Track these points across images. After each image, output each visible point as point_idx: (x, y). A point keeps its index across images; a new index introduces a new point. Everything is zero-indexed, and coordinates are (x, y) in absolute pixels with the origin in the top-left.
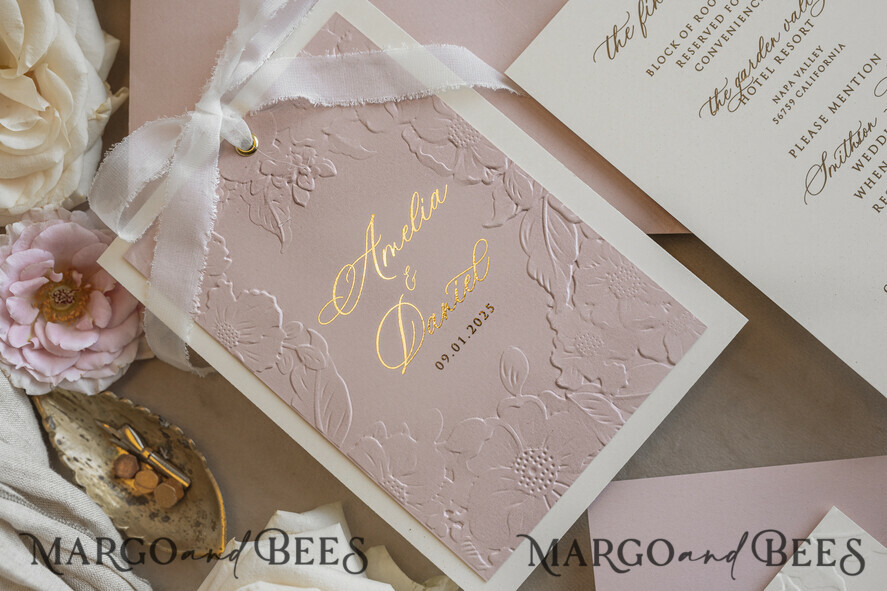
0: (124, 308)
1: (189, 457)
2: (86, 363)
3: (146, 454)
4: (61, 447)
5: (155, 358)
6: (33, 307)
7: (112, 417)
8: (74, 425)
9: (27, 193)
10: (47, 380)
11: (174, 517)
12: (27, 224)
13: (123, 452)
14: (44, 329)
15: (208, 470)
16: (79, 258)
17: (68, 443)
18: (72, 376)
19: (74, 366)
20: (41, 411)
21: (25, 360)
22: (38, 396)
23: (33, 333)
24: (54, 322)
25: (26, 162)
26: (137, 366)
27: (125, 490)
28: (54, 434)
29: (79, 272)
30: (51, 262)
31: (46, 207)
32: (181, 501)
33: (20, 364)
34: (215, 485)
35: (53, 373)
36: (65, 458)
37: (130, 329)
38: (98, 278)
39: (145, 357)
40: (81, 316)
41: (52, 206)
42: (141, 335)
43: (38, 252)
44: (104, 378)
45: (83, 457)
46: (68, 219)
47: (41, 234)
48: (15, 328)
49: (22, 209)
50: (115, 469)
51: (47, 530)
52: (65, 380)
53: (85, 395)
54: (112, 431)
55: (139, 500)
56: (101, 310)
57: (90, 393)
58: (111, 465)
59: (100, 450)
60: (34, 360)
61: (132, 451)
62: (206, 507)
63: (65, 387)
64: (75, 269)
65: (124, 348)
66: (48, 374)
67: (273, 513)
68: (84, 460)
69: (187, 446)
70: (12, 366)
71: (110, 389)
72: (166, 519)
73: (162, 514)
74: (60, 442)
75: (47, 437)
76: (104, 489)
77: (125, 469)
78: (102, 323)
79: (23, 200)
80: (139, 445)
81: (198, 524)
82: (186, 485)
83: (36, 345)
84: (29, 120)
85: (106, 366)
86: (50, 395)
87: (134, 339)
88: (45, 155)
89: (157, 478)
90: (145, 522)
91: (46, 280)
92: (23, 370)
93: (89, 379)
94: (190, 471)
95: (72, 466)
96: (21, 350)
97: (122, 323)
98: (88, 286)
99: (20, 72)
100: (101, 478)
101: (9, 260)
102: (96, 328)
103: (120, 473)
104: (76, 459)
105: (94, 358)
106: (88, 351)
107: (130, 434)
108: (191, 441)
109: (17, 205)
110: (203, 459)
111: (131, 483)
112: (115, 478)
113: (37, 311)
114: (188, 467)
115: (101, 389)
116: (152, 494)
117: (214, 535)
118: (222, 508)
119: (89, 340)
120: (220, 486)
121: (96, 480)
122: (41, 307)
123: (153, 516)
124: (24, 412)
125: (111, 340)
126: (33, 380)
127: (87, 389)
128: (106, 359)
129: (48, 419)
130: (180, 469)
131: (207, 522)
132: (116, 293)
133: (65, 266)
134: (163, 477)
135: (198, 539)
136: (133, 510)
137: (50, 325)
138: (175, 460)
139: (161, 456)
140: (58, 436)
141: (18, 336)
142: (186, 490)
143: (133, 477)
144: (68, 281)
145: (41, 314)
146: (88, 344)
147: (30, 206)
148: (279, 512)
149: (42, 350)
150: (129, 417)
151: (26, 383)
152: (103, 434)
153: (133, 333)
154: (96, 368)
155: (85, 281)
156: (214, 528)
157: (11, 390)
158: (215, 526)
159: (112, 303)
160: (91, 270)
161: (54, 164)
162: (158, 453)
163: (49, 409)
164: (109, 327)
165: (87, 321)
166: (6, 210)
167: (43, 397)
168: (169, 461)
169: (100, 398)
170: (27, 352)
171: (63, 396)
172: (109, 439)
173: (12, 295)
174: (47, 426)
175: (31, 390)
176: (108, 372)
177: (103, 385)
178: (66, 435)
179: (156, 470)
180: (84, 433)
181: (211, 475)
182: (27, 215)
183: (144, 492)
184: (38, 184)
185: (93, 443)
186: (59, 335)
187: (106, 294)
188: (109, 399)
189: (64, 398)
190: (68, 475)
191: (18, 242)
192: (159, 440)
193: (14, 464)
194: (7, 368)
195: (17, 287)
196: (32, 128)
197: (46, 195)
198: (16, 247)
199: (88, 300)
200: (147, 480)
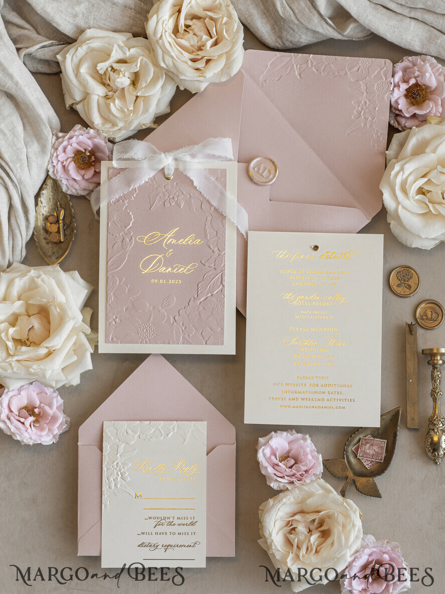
0: (95, 180)
1: (70, 234)
2: (71, 182)
3: (61, 222)
4: (42, 195)
5: (89, 201)
6: (74, 153)
7: (63, 203)
8: (51, 194)
9: (103, 124)
10: (57, 175)
11: (50, 245)
12: (94, 133)
13: (55, 214)
14: (70, 162)
15: (71, 243)
16: (99, 154)
17: (44, 196)
18: (64, 182)
19: (67, 179)
20: (47, 180)
21: (57, 164)
22: (50, 177)
23: (66, 160)
24: (75, 163)
25: (111, 117)
26: (82, 197)
27: (46, 224)
28: (43, 190)
29: (95, 158)
30: (90, 149)
31: (104, 134)
32: (56, 243)
33: (55, 164)
34: (69, 249)
35: (60, 175)
36: (39, 199)
37: (91, 187)
38: (97, 165)
39: (87, 197)
40: (83, 169)
41: (106, 135)
42: (92, 191)
43: (89, 142)
44: (71, 191)
45: (44, 204)
46: (106, 143)
47: (95, 139)
48: (63, 154)
49: (97, 128)
50: (49, 216)
51: (18, 211)
52: (61, 180)
53: (62, 190)
54: (59, 206)
55: (46, 231)
56: (90, 173)
57: (64, 191)
58: (49, 214)
59: (51, 207)
60: (59, 167)
61: (58, 217)
62: (60, 252)
63: (59, 182)
64: (95, 156)
65: (85, 189)
66: (59, 174)
67: (75, 270)
68: (44, 205)
69: (73, 231)
70: (53, 163)
71: (70, 195)
72: (48, 243)
73: (48, 241)
74: (43, 194)
75: (41, 189)
76: (41, 218)
77: (51, 219)
78: (86, 177)
79: (100, 125)
80: (61, 218)
81: (54, 253)
82: (62, 241)
83: (64, 164)
84: (123, 108)
85: (75, 189)
86: (53, 180)
87: (90, 190)
88: (118, 121)
89: (57, 230)
90: (42, 237)
91: (84, 151)
92: (54, 166)
93: (68, 187)
94: (67, 239)
95: (39, 203)
96: (59, 161)
97: (91, 183)
98: (93, 164)
99: (134, 93)
100: (43, 215)
101: (80, 136)
102: (83, 176)
103: (49, 219)
104: (42, 203)
105: (74, 183)
106: (75, 180)
107: (62, 212)
108: (75, 231)
109: (97, 125)
110: (73, 239)
111: (48, 224)
112: (46, 219)
113: (74, 155)
114: (68, 237)
115: (68, 193)
116: (51, 233)
117: (56, 260)
118: (64, 256)
119: (78, 178)
120: (70, 250)
121: (41, 213)
122: (76, 155)
123: (45, 239)
124: (43, 176)
125: (84, 184)
126: (54, 171)
127: (64, 189)
128: (77, 187)
129: (46, 184)
130: (65, 235)
131: (57, 255)
132: (97, 174)
133: (92, 152)
134: (58, 232)
135: (50, 257)
136: (42, 232)
137: (73, 162)
138: (66, 232)
139: (64, 227)
140: (44, 192)
141: (62, 157)
142: (60, 242)
143: (51, 224)
144: (90, 157)
145: (73, 157)
146: (76, 178)
147: (100, 129)
148: (76, 271)
149: (64, 167)
150: (66, 208)
151: (51, 171)
152: (56, 204)
153: (91, 188)
154: (72, 186)
155: (94, 162)
156: (57, 258)
157: (46, 167)
158: (58, 258)
159: (94, 175)
160: (98, 161)
161: (118, 126)
162: (64, 225)
163: (49, 182)
164: (87, 180)
165: (83, 172)
166: (93, 123)
167: (51, 178)
168: (64, 230)
169: (65, 195)
170: (60, 163)
171: (56, 183)
172: (56, 207)
173: (72, 146)
174: (44, 186)
175: (50, 173)
176: (74, 191)
177: (69, 192)
178: (47, 194)
179: (59, 228)
180: (51, 197)
181: (71, 245)
182: (97, 131)
183: (50, 230)
184: (108, 126)
185: (51, 204)
186: (72, 167)
187: (95, 171)
188: (67, 198)
189: (56, 185)
190: (36, 204)
191: (87, 135)
192: (68, 221)
193: (27, 187)
194: (51, 162)
195: (75, 145)
196: (121, 110)
197: (108, 131)
199: (89, 167)
200: (53, 228)
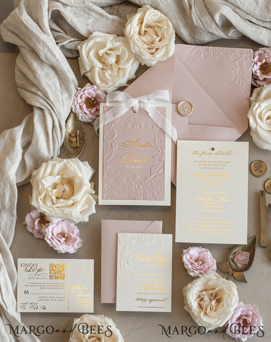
0: (96, 114)
1: (83, 143)
2: (84, 115)
3: (78, 136)
5: (93, 125)
7: (79, 126)
8: (73, 121)
10: (77, 111)
12: (97, 88)
13: (75, 132)
14: (83, 104)
16: (98, 100)
17: (69, 123)
18: (80, 114)
19: (82, 113)
22: (73, 111)
23: (82, 103)
25: (105, 79)
26: (89, 123)
27: (70, 138)
30: (94, 96)
32: (75, 148)
33: (76, 105)
34: (82, 150)
35: (78, 111)
36: (67, 124)
37: (94, 117)
38: (97, 106)
39: (92, 123)
40: (90, 108)
41: (102, 89)
42: (94, 120)
43: (94, 93)
46: (103, 93)
47: (97, 91)
48: (80, 99)
49: (98, 85)
50: (71, 134)
51: (57, 128)
52: (79, 114)
54: (77, 128)
55: (71, 142)
56: (93, 110)
58: (71, 132)
59: (72, 129)
60: (78, 106)
61: (76, 134)
62: (77, 153)
64: (96, 101)
65: (91, 119)
67: (86, 161)
69: (84, 141)
70: (75, 104)
71: (83, 122)
72: (71, 148)
73: (71, 147)
74: (69, 121)
75: (68, 119)
76: (67, 134)
77: (73, 135)
78: (92, 112)
79: (100, 84)
80: (78, 134)
81: (74, 153)
85: (86, 118)
86: (74, 113)
88: (109, 81)
90: (68, 145)
91: (91, 98)
92: (75, 106)
93: (82, 117)
94: (81, 145)
96: (78, 103)
97: (94, 115)
99: (118, 67)
100: (68, 132)
101: (89, 89)
102: (90, 112)
103: (72, 135)
104: (68, 126)
106: (86, 113)
107: (79, 131)
108: (86, 141)
110: (84, 145)
112: (70, 135)
116: (73, 142)
118: (80, 154)
119: (88, 112)
122: (86, 100)
123: (70, 145)
124: (69, 111)
125: (90, 116)
126: (75, 109)
127: (80, 118)
128: (87, 117)
129: (70, 116)
130: (80, 144)
132: (98, 110)
133: (95, 99)
134: (77, 142)
135: (72, 154)
136: (68, 142)
137: (85, 104)
138: (81, 142)
139: (79, 139)
141: (80, 101)
142: (78, 147)
143: (73, 137)
144: (93, 101)
145: (85, 101)
147: (100, 86)
149: (80, 106)
150: (81, 129)
151: (74, 108)
152: (75, 127)
153: (94, 118)
154: (84, 117)
155: (95, 104)
156: (76, 156)
157: (71, 106)
159: (96, 111)
160: (98, 104)
161: (109, 84)
162: (79, 138)
163: (72, 115)
164: (92, 114)
165: (90, 109)
166: (96, 83)
168: (79, 141)
169: (80, 121)
170: (78, 104)
171: (76, 115)
172: (75, 129)
173: (85, 95)
174: (69, 117)
177: (83, 120)
178: (71, 121)
179: (77, 140)
180: (73, 124)
181: (83, 148)
182: (98, 86)
184: (104, 84)
185: (73, 127)
186: (84, 106)
187: (96, 109)
188: (81, 123)
189: (76, 117)
191: (93, 89)
192: (81, 136)
195: (87, 94)
196: (111, 76)
197: (104, 87)
198: (92, 89)
199: (93, 107)
200: (74, 140)
